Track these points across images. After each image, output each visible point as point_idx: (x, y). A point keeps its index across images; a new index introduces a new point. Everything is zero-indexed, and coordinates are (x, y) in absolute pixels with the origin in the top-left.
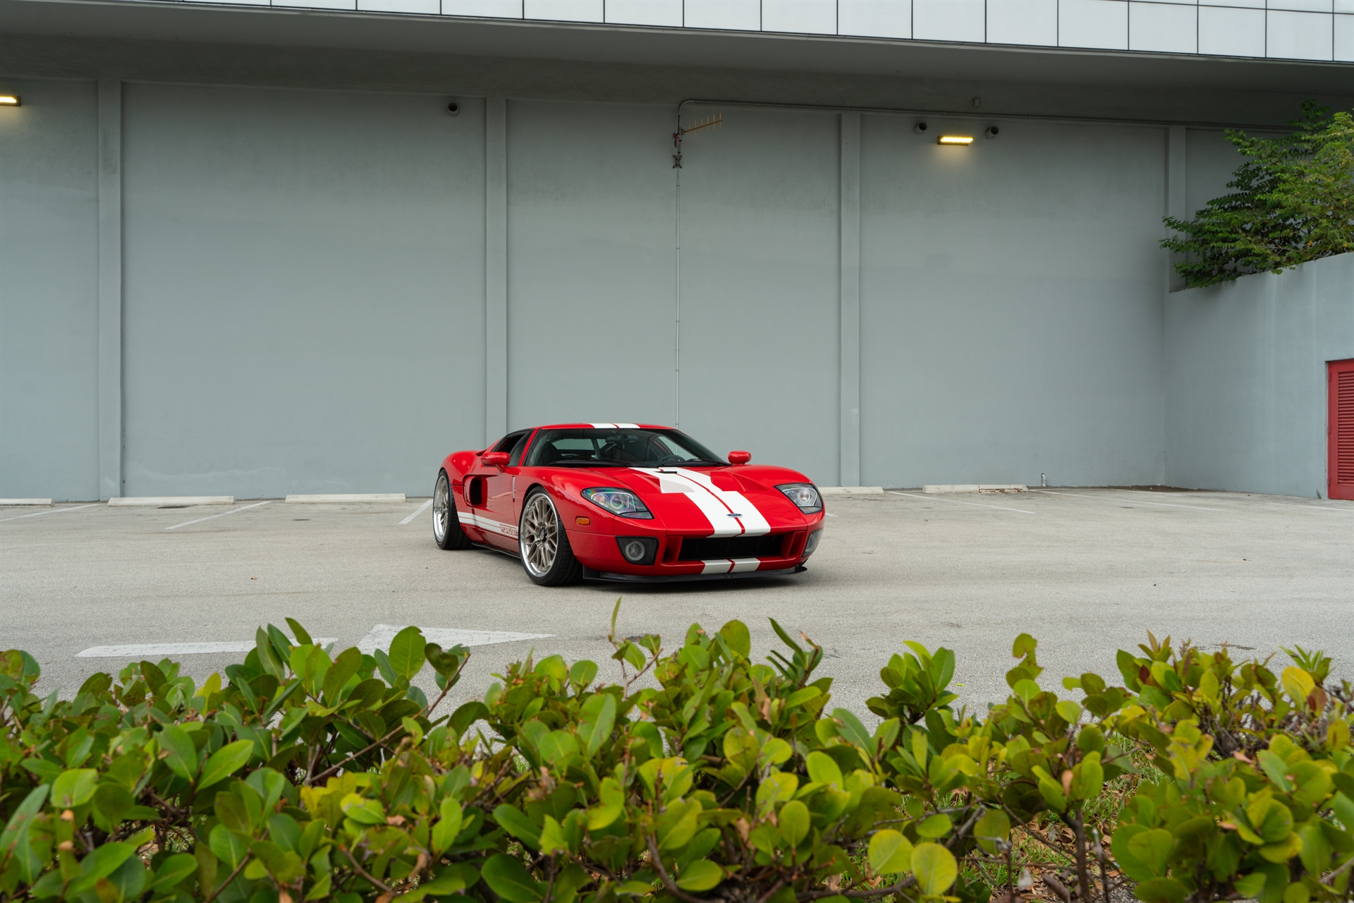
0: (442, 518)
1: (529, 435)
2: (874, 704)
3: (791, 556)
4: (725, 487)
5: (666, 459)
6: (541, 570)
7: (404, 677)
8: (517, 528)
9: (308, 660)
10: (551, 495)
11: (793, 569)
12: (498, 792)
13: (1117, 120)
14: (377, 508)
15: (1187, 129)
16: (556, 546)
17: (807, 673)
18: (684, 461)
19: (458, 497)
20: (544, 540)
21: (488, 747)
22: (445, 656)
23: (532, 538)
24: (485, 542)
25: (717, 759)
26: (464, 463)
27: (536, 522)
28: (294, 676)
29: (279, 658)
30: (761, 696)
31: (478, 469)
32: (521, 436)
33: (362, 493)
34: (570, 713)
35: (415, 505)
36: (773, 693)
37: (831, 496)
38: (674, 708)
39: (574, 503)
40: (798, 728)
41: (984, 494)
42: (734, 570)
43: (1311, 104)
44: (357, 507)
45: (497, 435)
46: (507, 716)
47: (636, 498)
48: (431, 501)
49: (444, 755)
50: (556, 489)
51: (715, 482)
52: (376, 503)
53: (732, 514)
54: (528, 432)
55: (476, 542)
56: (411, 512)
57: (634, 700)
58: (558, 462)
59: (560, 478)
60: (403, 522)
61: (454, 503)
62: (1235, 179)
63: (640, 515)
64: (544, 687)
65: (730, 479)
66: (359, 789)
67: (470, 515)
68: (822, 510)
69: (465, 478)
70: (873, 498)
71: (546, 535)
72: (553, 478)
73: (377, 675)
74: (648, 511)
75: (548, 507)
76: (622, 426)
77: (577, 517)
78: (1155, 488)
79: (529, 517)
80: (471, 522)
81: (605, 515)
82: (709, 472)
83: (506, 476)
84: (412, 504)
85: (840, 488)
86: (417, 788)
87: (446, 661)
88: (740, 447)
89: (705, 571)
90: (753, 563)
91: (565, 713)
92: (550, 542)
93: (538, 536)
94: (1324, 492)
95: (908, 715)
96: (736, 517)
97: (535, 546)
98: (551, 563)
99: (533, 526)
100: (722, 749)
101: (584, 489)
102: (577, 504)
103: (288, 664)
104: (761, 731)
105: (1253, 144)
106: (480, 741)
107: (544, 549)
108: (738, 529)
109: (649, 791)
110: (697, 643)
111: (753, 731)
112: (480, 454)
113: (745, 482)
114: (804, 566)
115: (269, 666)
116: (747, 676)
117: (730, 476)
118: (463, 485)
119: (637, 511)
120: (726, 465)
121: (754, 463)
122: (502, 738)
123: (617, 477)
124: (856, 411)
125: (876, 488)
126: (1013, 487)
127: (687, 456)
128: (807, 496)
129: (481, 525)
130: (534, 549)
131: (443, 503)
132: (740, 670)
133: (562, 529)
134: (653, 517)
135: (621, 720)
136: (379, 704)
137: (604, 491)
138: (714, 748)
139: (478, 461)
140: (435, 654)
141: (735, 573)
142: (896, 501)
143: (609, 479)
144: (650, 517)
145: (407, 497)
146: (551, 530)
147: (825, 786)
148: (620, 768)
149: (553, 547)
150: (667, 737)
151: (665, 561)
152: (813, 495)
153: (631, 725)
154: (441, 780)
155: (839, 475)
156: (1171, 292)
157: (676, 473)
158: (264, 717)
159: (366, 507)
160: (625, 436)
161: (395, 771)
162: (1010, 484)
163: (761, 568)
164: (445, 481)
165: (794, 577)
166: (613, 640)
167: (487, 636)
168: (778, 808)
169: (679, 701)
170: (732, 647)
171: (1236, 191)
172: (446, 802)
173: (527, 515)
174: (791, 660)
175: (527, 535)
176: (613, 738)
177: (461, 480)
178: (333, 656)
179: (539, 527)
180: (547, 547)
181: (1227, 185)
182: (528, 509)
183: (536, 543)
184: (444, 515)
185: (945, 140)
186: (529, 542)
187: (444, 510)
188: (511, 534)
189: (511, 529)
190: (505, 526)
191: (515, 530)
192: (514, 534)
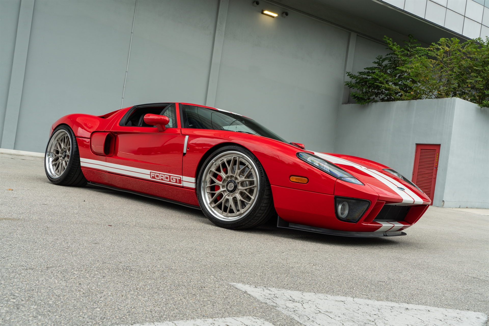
6: (226, 216)
15: (357, 35)
16: (253, 197)
20: (233, 191)
62: (377, 61)
63: (353, 181)
67: (99, 162)
69: (94, 133)
71: (235, 186)
74: (355, 178)
79: (214, 170)
89: (377, 230)
90: (400, 226)
93: (224, 187)
97: (221, 195)
101: (298, 153)
107: (234, 198)
108: (412, 200)
118: (91, 138)
129: (115, 171)
133: (266, 184)
144: (360, 183)
156: (343, 104)
171: (376, 65)
173: (210, 168)
175: (208, 185)
179: (226, 179)
180: (239, 197)
181: (373, 63)
182: (213, 163)
183: (222, 193)
184: (57, 159)
185: (266, 12)
186: (211, 191)
187: (57, 155)
188: (170, 181)
189: (171, 177)
190: (159, 174)
191: (178, 178)
192: (176, 182)
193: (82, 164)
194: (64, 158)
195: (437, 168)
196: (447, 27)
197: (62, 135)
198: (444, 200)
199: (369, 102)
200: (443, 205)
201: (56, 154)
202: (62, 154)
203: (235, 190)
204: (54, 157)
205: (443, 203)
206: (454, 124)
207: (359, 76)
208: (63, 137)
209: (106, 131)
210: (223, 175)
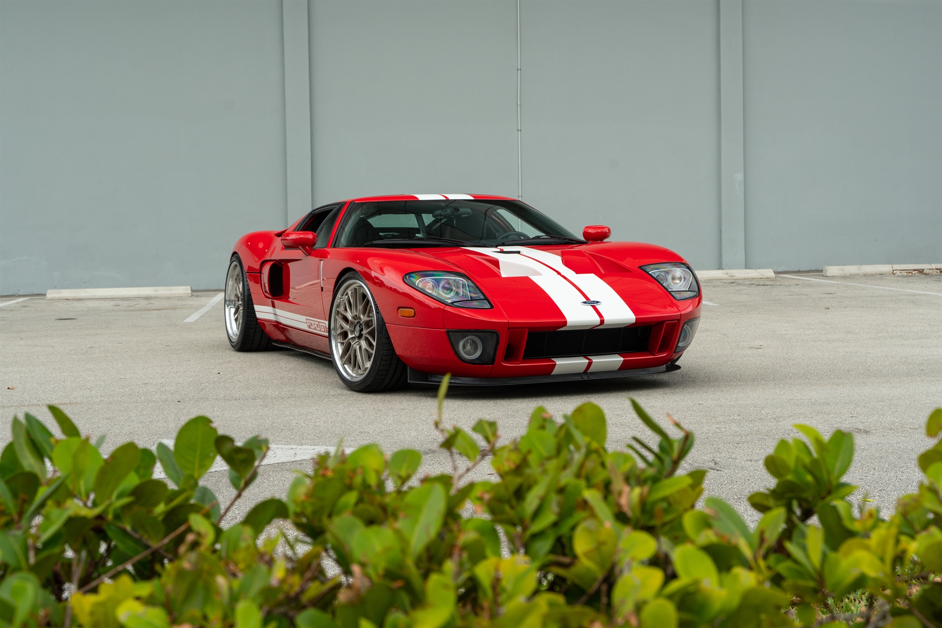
0: (235, 314)
1: (339, 210)
2: (757, 500)
3: (660, 352)
4: (579, 269)
5: (507, 237)
6: (357, 373)
7: (191, 477)
8: (327, 323)
9: (75, 457)
10: (367, 282)
11: (664, 367)
12: (305, 598)
14: (156, 304)
16: (374, 344)
17: (676, 463)
18: (529, 239)
19: (254, 287)
20: (360, 337)
21: (292, 547)
22: (239, 450)
23: (345, 335)
24: (288, 341)
25: (566, 560)
26: (261, 245)
27: (349, 316)
28: (58, 474)
29: (39, 453)
30: (618, 484)
31: (277, 252)
32: (329, 211)
33: (138, 286)
34: (390, 510)
35: (202, 300)
36: (633, 481)
37: (709, 281)
38: (514, 502)
39: (395, 290)
40: (664, 525)
41: (899, 276)
42: (591, 370)
44: (133, 303)
45: (300, 211)
46: (315, 513)
47: (471, 284)
48: (221, 296)
49: (240, 556)
50: (373, 274)
51: (567, 263)
52: (155, 298)
53: (587, 301)
54: (337, 207)
55: (277, 341)
56: (197, 308)
57: (465, 492)
58: (375, 242)
59: (377, 261)
60: (188, 320)
61: (250, 295)
63: (476, 304)
64: (358, 480)
65: (586, 260)
66: (138, 598)
67: (270, 309)
68: (699, 296)
69: (263, 264)
70: (762, 283)
71: (361, 330)
72: (369, 261)
73: (159, 473)
74: (486, 299)
75: (364, 296)
76: (451, 197)
77: (399, 308)
79: (341, 309)
80: (271, 317)
81: (433, 304)
82: (559, 251)
83: (313, 260)
84: (199, 299)
85: (721, 271)
86: (209, 591)
87: (241, 456)
88: (598, 221)
89: (556, 371)
90: (613, 361)
91: (384, 508)
92: (367, 339)
93: (352, 332)
95: (798, 512)
96: (594, 305)
97: (349, 344)
98: (368, 365)
99: (346, 319)
100: (571, 548)
101: (406, 275)
102: (399, 293)
103: (51, 459)
104: (618, 525)
106: (282, 540)
107: (360, 348)
108: (596, 319)
109: (485, 593)
110: (543, 427)
111: (609, 523)
112: (279, 235)
113: (604, 263)
114: (677, 363)
115: (28, 461)
116: (603, 465)
117: (585, 256)
118: (261, 273)
119: (472, 299)
120: (580, 243)
121: (615, 239)
122: (308, 539)
123: (447, 258)
124: (740, 176)
125: (766, 270)
126: (934, 266)
127: (532, 232)
128: (680, 279)
129: (283, 321)
130: (347, 348)
131: (236, 295)
132: (594, 457)
133: (382, 323)
134: (492, 307)
135: (451, 515)
136: (161, 509)
137: (432, 275)
138: (563, 546)
139: (278, 243)
140: (227, 447)
141: (592, 373)
142: (790, 285)
143: (438, 261)
144: (487, 306)
145: (193, 291)
146: (368, 324)
147: (696, 582)
148: (450, 566)
149: (371, 345)
150: (507, 533)
151: (507, 360)
152: (687, 277)
153: (462, 521)
154: (236, 584)
155: (720, 256)
157: (519, 252)
158: (24, 522)
159: (143, 303)
160: (457, 210)
161: (181, 574)
162: (930, 263)
163: (624, 366)
164: (238, 268)
165: (665, 377)
166: (441, 426)
167: (293, 452)
168: (639, 608)
169: (519, 494)
170: (585, 433)
172: (242, 607)
173: (338, 306)
174: (656, 448)
175: (339, 331)
176: (440, 536)
177: (257, 266)
178: (106, 452)
179: (353, 320)
180: (364, 345)
182: (340, 299)
183: (351, 341)
184: (238, 309)
186: (342, 339)
188: (320, 330)
189: (320, 324)
190: (313, 321)
191: (325, 325)
192: (324, 331)
193: (258, 315)
210: (349, 314)
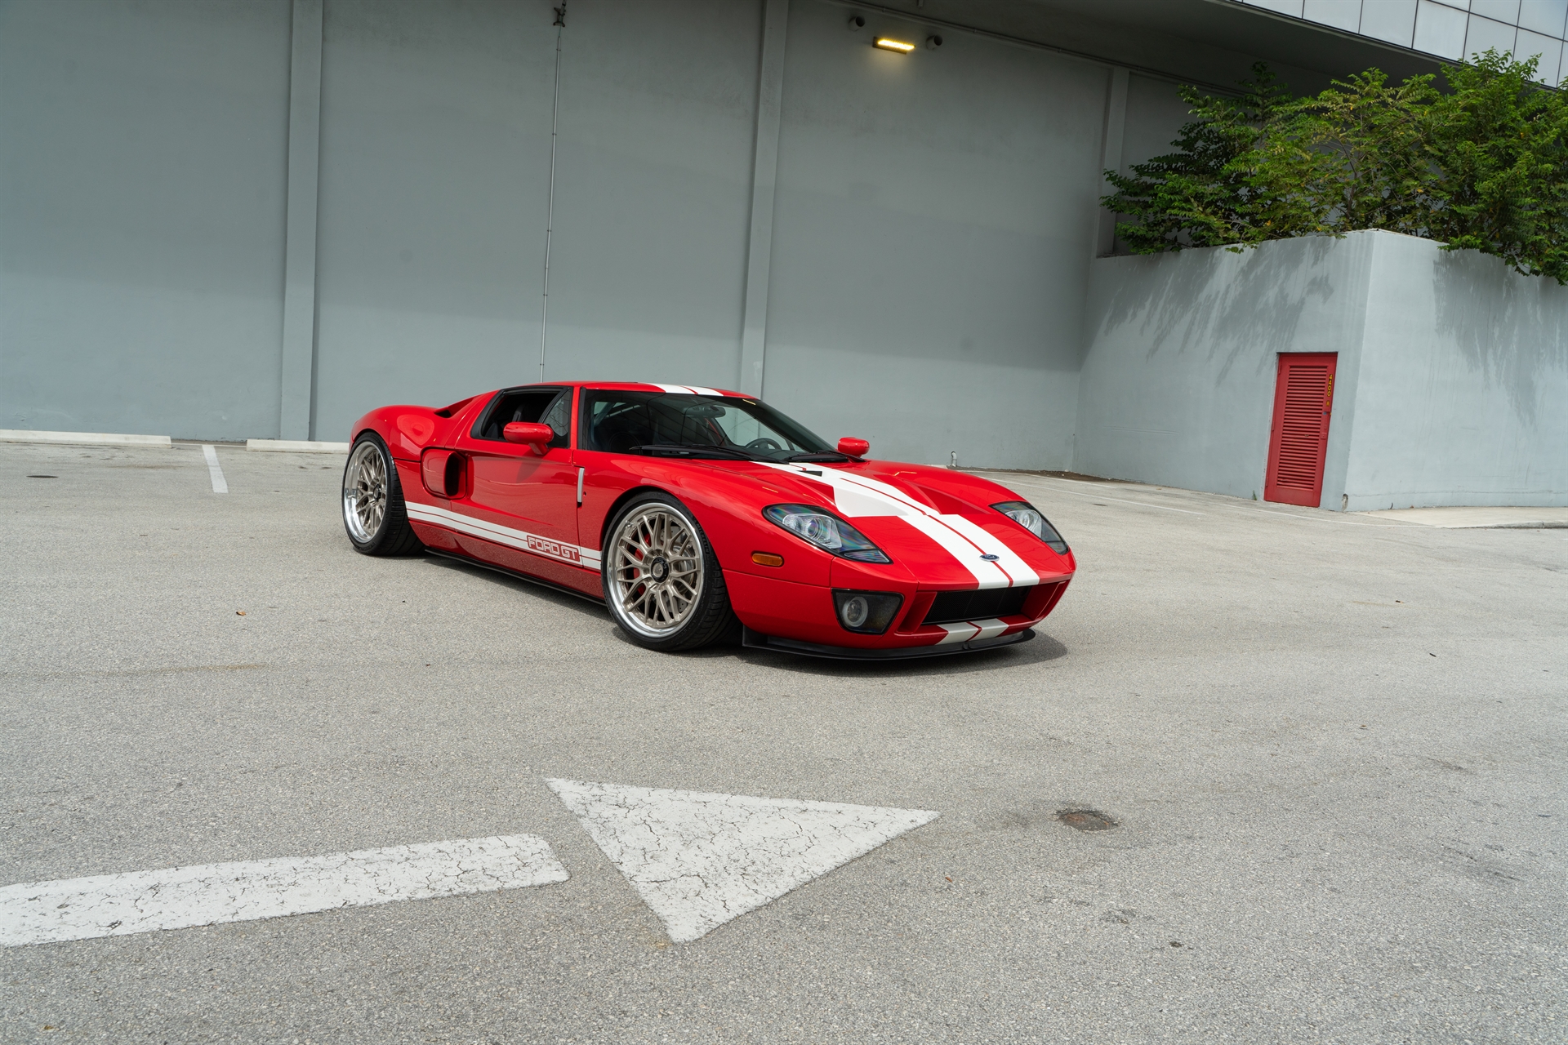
3: (1040, 616)
6: (661, 627)
13: (1065, 50)
15: (1130, 73)
16: (695, 592)
20: (663, 578)
23: (633, 573)
42: (979, 639)
43: (1262, 66)
47: (841, 524)
53: (984, 554)
62: (1181, 138)
67: (438, 510)
69: (426, 450)
71: (667, 571)
74: (878, 549)
77: (751, 551)
78: (1058, 474)
89: (942, 642)
90: (999, 628)
92: (678, 584)
93: (648, 571)
94: (1261, 493)
96: (992, 559)
97: (642, 587)
98: (681, 618)
99: (634, 552)
101: (766, 508)
105: (1206, 104)
107: (663, 592)
108: (1004, 580)
118: (421, 462)
129: (460, 528)
130: (636, 594)
134: (891, 561)
141: (981, 644)
144: (884, 560)
145: (173, 440)
149: (687, 594)
151: (901, 629)
156: (1098, 257)
171: (1179, 150)
173: (622, 534)
175: (620, 567)
177: (416, 453)
179: (650, 556)
180: (672, 590)
181: (1172, 143)
182: (626, 525)
183: (644, 582)
184: (365, 501)
185: (883, 42)
186: (627, 579)
187: (365, 493)
188: (561, 555)
189: (562, 548)
190: (543, 540)
191: (574, 551)
192: (571, 558)
193: (410, 514)
194: (377, 499)
195: (1329, 413)
196: (1367, 31)
197: (370, 453)
198: (1345, 493)
199: (1160, 250)
200: (1345, 507)
201: (363, 491)
202: (374, 490)
203: (665, 578)
204: (360, 497)
205: (1345, 500)
206: (1369, 298)
207: (1136, 182)
208: (372, 455)
209: (446, 447)
210: (643, 547)
